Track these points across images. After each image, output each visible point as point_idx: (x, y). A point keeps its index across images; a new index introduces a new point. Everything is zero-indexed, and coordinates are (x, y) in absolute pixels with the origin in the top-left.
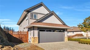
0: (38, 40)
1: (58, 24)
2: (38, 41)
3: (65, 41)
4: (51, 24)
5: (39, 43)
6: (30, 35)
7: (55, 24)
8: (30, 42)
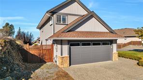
0: (68, 61)
1: (101, 31)
2: (69, 63)
3: (113, 60)
4: (90, 32)
5: (70, 65)
6: (57, 51)
7: (96, 32)
8: (56, 62)
